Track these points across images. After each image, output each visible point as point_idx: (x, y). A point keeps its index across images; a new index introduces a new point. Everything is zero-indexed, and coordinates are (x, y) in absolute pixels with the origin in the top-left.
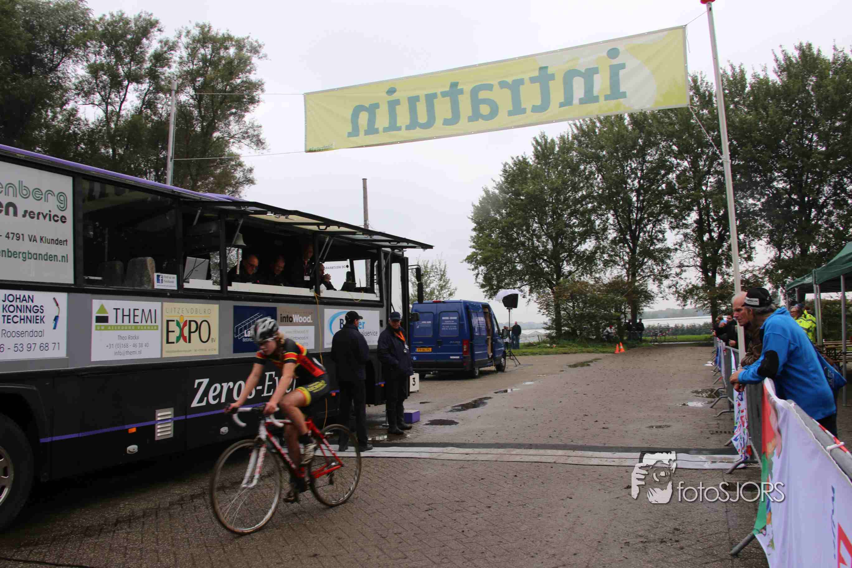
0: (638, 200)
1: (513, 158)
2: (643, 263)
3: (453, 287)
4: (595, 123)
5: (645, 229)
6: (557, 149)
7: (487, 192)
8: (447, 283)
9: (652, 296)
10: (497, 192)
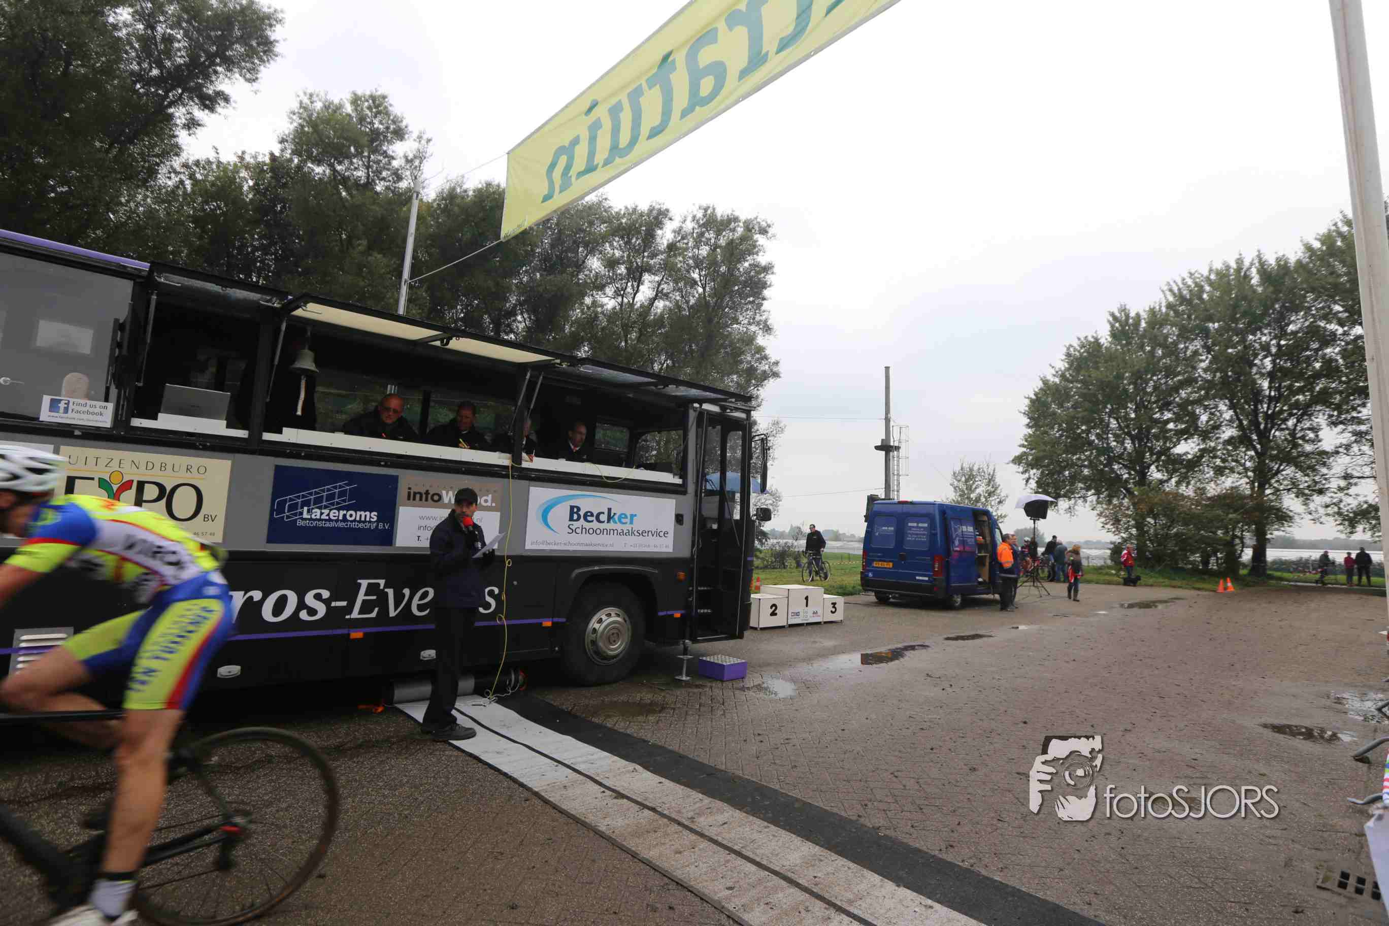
0: (1270, 388)
1: (1079, 339)
2: (1278, 472)
3: (1003, 494)
4: (1202, 287)
5: (1283, 426)
6: (1143, 324)
7: (1045, 382)
8: (996, 489)
9: (1291, 518)
10: (1057, 380)
